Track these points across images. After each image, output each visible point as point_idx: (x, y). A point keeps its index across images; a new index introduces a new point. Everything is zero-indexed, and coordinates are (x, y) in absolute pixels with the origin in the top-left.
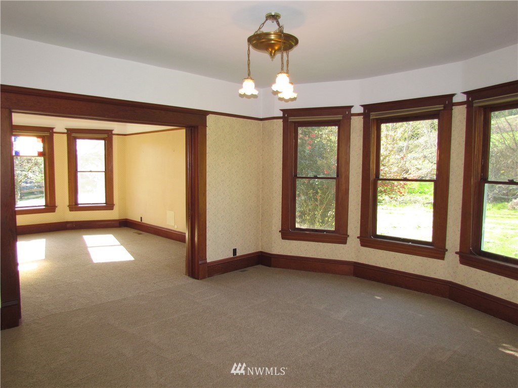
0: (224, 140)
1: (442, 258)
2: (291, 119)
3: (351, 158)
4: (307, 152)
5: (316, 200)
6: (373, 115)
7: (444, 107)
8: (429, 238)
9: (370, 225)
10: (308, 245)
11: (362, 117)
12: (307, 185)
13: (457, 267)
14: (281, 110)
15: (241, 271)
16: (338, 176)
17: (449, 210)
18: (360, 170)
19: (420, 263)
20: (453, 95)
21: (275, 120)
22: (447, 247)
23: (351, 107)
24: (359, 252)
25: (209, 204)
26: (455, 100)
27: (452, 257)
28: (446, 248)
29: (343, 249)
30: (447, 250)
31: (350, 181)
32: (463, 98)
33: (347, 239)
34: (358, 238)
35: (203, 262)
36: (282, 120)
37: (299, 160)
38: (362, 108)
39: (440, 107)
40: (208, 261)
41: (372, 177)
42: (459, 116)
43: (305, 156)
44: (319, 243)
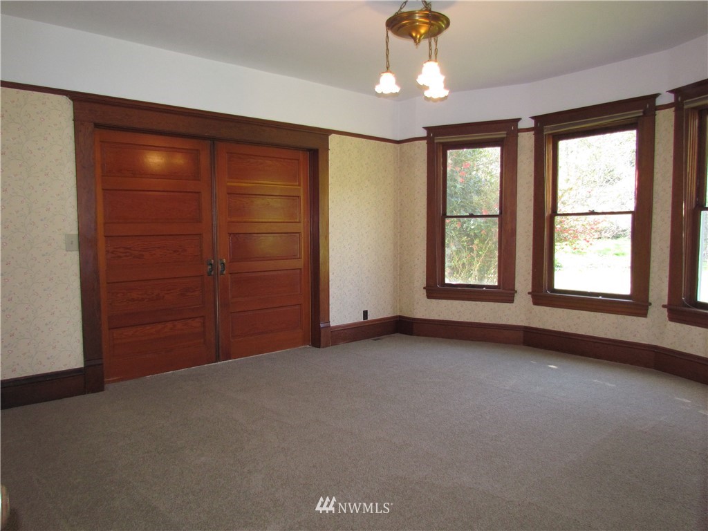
0: (351, 167)
1: (645, 315)
2: (439, 139)
3: (519, 189)
4: (459, 186)
5: (472, 250)
6: (548, 130)
7: (644, 112)
8: (626, 290)
9: (545, 276)
10: (462, 306)
11: (533, 132)
12: (460, 230)
13: (665, 325)
14: (425, 128)
15: (375, 340)
16: (501, 213)
17: (652, 250)
18: (531, 204)
19: (613, 323)
20: (656, 96)
21: (417, 142)
22: (651, 299)
23: (518, 120)
24: (531, 313)
25: (333, 250)
26: (659, 102)
27: (657, 312)
28: (650, 301)
29: (510, 309)
30: (650, 304)
31: (517, 219)
32: (670, 99)
33: (514, 296)
34: (529, 293)
35: (326, 324)
36: (426, 141)
37: (448, 198)
38: (533, 121)
39: (639, 113)
40: (332, 324)
41: (548, 212)
43: (456, 193)
44: (477, 302)
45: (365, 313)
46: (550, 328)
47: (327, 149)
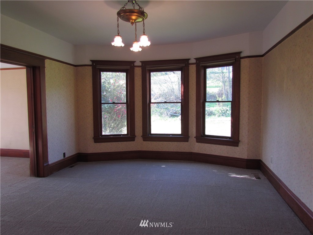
0: (55, 78)
1: (187, 141)
2: (98, 67)
3: (135, 92)
6: (148, 68)
7: (185, 65)
8: (179, 132)
9: (148, 128)
10: (112, 145)
11: (141, 68)
13: (195, 144)
14: (91, 61)
16: (127, 102)
18: (141, 98)
19: (176, 146)
20: (189, 59)
21: (87, 67)
22: (190, 135)
23: (134, 62)
24: (142, 144)
26: (190, 62)
27: (192, 139)
29: (133, 144)
30: (189, 137)
31: (135, 105)
32: (194, 61)
33: (135, 138)
34: (141, 136)
35: (47, 164)
36: (91, 67)
38: (141, 63)
39: (183, 65)
41: (148, 102)
42: (193, 70)
44: (119, 142)
45: (64, 154)
46: (151, 150)
47: (44, 67)
